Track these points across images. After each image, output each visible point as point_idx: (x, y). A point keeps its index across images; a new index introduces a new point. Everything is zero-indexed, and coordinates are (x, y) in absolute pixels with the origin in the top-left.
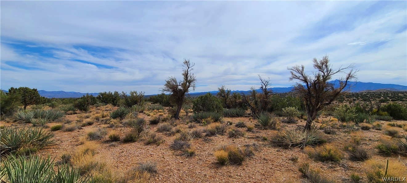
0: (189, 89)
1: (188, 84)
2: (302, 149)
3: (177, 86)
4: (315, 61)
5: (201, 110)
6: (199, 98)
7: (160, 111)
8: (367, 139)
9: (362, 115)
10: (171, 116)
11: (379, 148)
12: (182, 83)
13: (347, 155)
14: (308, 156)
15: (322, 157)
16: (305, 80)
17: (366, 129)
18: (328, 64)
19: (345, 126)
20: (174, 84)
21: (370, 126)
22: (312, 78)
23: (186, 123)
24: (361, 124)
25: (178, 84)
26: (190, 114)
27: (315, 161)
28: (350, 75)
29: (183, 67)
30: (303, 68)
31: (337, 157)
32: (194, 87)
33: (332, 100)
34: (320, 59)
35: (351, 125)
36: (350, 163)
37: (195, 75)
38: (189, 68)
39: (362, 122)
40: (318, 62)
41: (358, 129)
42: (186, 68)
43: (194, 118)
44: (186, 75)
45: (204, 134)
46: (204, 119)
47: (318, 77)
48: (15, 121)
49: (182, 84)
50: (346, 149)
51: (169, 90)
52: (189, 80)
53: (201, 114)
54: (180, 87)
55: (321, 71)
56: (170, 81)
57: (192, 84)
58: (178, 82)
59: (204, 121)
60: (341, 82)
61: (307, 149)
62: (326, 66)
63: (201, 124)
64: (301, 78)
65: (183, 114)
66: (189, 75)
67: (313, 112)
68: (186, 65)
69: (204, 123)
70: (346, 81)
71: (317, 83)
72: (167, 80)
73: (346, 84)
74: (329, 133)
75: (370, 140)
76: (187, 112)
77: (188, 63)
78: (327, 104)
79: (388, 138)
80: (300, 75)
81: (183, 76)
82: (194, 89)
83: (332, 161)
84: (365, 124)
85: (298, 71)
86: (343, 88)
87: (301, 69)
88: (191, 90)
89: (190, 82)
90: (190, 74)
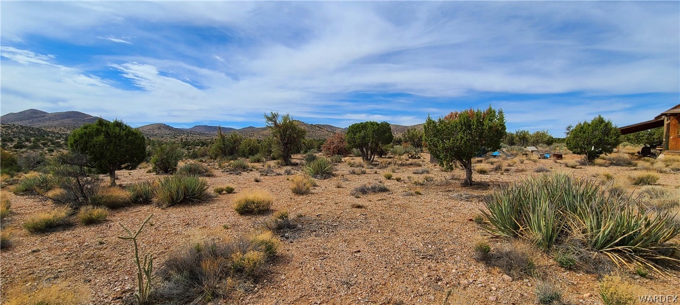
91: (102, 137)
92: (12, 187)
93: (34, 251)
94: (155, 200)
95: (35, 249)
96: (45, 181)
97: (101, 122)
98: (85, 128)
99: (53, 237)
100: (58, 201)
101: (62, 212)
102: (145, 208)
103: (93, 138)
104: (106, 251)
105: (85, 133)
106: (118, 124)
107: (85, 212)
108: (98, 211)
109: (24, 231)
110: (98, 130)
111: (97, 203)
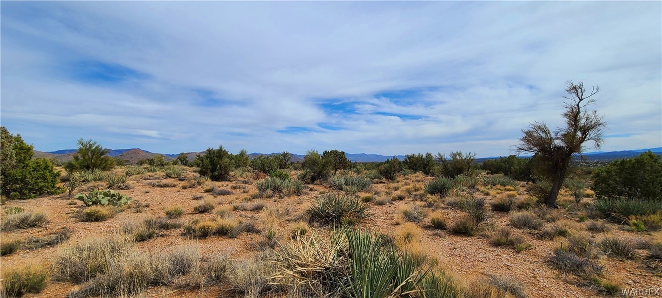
0: (582, 145)
1: (579, 134)
3: (551, 139)
5: (620, 194)
6: (614, 165)
7: (507, 187)
10: (535, 199)
12: (563, 132)
20: (544, 135)
23: (579, 219)
25: (553, 136)
26: (585, 200)
29: (564, 99)
32: (597, 140)
38: (581, 100)
42: (572, 100)
43: (600, 209)
44: (574, 116)
45: (644, 253)
46: (636, 215)
48: (330, 187)
49: (564, 135)
51: (532, 149)
52: (584, 126)
53: (620, 202)
54: (558, 143)
56: (533, 130)
57: (592, 134)
58: (551, 131)
59: (634, 221)
63: (627, 227)
65: (565, 198)
66: (581, 114)
68: (574, 95)
69: (635, 224)
72: (526, 130)
76: (577, 196)
77: (580, 90)
81: (567, 120)
82: (598, 145)
88: (588, 147)
89: (585, 130)
90: (586, 112)
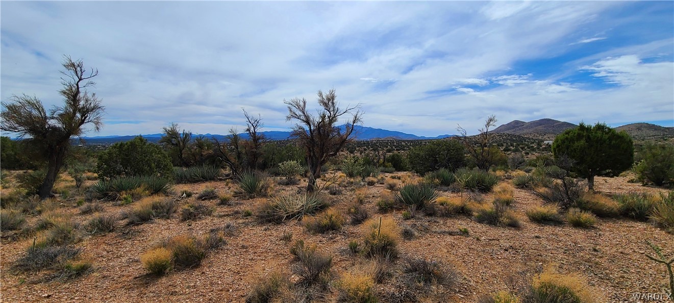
0: (82, 127)
1: (78, 115)
2: (300, 220)
3: (46, 118)
4: (321, 94)
5: (119, 173)
6: (115, 147)
8: (371, 196)
9: (369, 168)
11: (379, 205)
12: (61, 112)
13: (349, 219)
14: (306, 229)
15: (323, 227)
16: (308, 122)
17: (371, 184)
18: (335, 101)
19: (352, 183)
20: (35, 113)
21: (375, 180)
22: (316, 118)
23: (75, 205)
24: (367, 179)
25: (48, 115)
26: (89, 183)
27: (314, 234)
28: (356, 117)
29: (64, 77)
30: (305, 103)
31: (339, 223)
32: (97, 123)
33: (338, 150)
34: (326, 93)
35: (358, 181)
36: (351, 229)
37: (98, 98)
38: (80, 79)
39: (369, 176)
40: (324, 97)
41: (364, 185)
42: (71, 78)
43: (99, 190)
44: (73, 96)
45: (123, 222)
46: (126, 190)
47: (323, 117)
49: (61, 115)
50: (349, 213)
51: (15, 128)
52: (83, 108)
53: (117, 181)
54: (53, 122)
55: (327, 109)
56: (19, 104)
57: (91, 116)
58: (46, 109)
59: (124, 196)
60: (348, 125)
61: (305, 219)
62: (333, 103)
63: (119, 202)
64: (301, 118)
65: (68, 184)
66: (81, 95)
67: (316, 167)
68: (73, 72)
69: (125, 199)
70: (353, 125)
71: (322, 126)
72: (9, 102)
73: (352, 129)
74: (334, 194)
75: (373, 196)
76: (79, 181)
77: (78, 69)
78: (332, 155)
79: (388, 192)
80: (301, 113)
81: (64, 98)
82: (98, 128)
83: (333, 229)
84: (371, 179)
85: (298, 106)
86: (349, 134)
87: (302, 104)
88: (88, 131)
89: (85, 112)
90: (86, 93)
91: (582, 142)
92: (510, 181)
93: (537, 237)
94: (655, 218)
95: (536, 235)
96: (531, 179)
97: (582, 127)
98: (566, 133)
99: (549, 229)
100: (547, 199)
101: (553, 209)
102: (641, 226)
103: (574, 143)
104: (602, 260)
105: (567, 138)
106: (600, 128)
107: (573, 213)
108: (586, 216)
109: (526, 218)
110: (579, 134)
111: (584, 207)
